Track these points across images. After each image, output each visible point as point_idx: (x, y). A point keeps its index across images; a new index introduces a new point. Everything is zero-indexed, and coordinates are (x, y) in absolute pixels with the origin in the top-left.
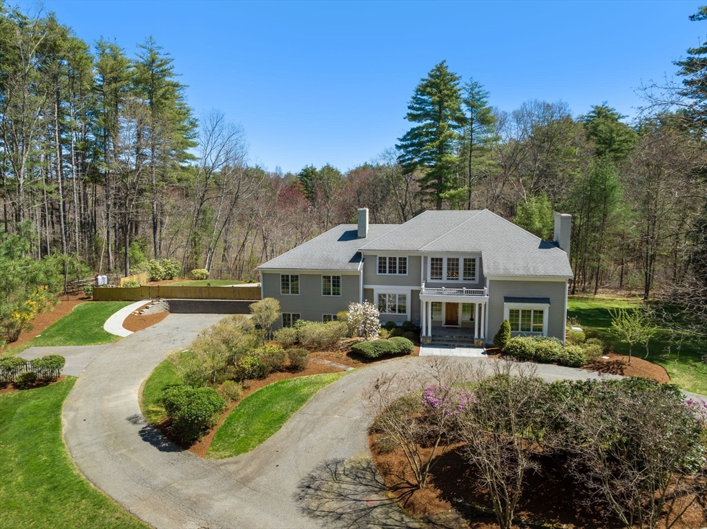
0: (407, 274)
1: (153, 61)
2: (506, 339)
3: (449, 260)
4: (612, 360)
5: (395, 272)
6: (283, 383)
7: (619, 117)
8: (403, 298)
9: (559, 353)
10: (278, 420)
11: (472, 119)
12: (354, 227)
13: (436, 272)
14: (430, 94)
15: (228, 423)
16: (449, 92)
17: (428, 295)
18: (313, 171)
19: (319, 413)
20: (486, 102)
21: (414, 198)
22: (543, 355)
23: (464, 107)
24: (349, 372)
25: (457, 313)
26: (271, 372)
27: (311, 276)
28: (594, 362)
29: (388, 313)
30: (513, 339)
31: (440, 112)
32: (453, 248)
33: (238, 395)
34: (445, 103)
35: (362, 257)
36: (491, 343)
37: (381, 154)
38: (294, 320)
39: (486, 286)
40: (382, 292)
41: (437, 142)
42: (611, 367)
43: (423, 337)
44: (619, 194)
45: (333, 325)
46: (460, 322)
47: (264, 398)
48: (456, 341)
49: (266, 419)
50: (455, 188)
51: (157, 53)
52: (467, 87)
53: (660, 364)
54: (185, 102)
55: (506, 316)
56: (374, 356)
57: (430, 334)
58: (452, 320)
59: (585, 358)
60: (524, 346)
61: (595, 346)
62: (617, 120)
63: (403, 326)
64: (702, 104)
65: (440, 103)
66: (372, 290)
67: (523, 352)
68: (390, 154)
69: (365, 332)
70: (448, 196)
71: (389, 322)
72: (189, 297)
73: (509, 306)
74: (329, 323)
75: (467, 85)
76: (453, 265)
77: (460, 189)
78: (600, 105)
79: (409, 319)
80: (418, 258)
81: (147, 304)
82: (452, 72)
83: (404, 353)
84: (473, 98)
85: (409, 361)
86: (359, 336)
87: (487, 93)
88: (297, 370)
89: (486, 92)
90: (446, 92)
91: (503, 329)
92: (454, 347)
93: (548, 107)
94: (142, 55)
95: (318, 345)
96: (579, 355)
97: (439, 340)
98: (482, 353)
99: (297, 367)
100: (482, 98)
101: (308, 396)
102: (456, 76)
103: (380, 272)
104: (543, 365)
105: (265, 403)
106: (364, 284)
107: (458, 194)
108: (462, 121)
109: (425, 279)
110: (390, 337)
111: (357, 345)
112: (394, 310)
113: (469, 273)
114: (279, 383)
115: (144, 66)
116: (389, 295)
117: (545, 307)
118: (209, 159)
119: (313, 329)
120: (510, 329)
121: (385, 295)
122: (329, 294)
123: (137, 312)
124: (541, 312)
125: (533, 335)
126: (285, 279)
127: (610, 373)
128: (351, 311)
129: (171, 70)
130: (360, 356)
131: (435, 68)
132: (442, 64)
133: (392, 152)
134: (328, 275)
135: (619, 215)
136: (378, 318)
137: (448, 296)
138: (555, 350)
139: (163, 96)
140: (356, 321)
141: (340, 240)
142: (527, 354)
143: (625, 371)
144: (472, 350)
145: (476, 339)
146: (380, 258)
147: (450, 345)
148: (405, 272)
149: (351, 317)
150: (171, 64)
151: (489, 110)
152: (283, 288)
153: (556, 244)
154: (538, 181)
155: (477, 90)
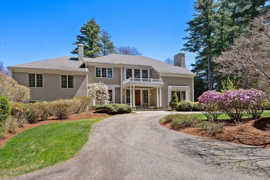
0: (113, 78)
3: (135, 70)
5: (106, 77)
11: (104, 47)
17: (133, 82)
20: (110, 40)
25: (140, 99)
32: (137, 64)
35: (86, 67)
46: (141, 104)
55: (170, 95)
56: (115, 111)
76: (137, 73)
80: (119, 69)
89: (110, 36)
100: (108, 38)
102: (99, 26)
103: (97, 76)
109: (123, 80)
117: (186, 90)
122: (66, 87)
126: (32, 76)
131: (90, 20)
132: (93, 19)
134: (65, 74)
145: (158, 107)
146: (97, 68)
152: (30, 83)
155: (106, 35)
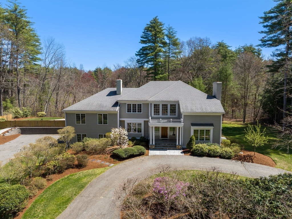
0: (142, 113)
1: (16, 10)
2: (193, 145)
3: (163, 105)
4: (245, 154)
5: (136, 112)
6: (72, 176)
7: (228, 47)
8: (140, 124)
9: (220, 152)
10: (66, 202)
11: (169, 44)
12: (115, 89)
13: (157, 111)
14: (151, 31)
15: (33, 206)
16: (159, 30)
17: (153, 123)
18: (100, 69)
19: (92, 195)
20: (175, 36)
21: (144, 78)
22: (212, 153)
23: (165, 37)
24: (111, 167)
25: (167, 132)
26: (66, 169)
27: (92, 114)
28: (237, 156)
29: (132, 132)
30: (197, 145)
31: (155, 40)
32: (165, 99)
33: (43, 186)
34: (158, 35)
35: (119, 104)
36: (185, 147)
37: (129, 59)
38: (83, 138)
39: (182, 118)
40: (129, 122)
41: (154, 53)
42: (246, 158)
43: (151, 145)
44: (232, 77)
45: (104, 140)
46: (168, 136)
47: (59, 186)
48: (167, 147)
49: (58, 202)
50: (162, 74)
51: (18, 6)
52: (167, 29)
53: (268, 155)
54: (36, 32)
55: (192, 133)
56: (125, 157)
57: (154, 143)
58: (164, 136)
59: (233, 154)
60: (203, 149)
61: (237, 148)
62: (227, 48)
63: (140, 139)
64: (268, 37)
65: (155, 35)
66: (124, 121)
67: (202, 152)
68: (133, 59)
69: (120, 144)
70: (159, 78)
71: (133, 137)
72: (31, 126)
73: (193, 128)
74: (101, 139)
75: (167, 28)
76: (165, 108)
77: (165, 74)
78: (221, 42)
79: (143, 135)
80: (147, 104)
81: (8, 130)
82: (160, 21)
83: (141, 154)
84: (170, 34)
85: (143, 159)
86: (117, 145)
87: (176, 32)
88: (81, 167)
90: (158, 30)
91: (191, 140)
92: (166, 150)
93: (201, 40)
94: (10, 6)
95: (94, 152)
96: (230, 152)
97: (159, 146)
98: (181, 153)
99: (82, 165)
100: (174, 34)
101: (86, 183)
102: (163, 23)
103: (128, 111)
104: (213, 158)
105: (60, 190)
106: (120, 118)
107: (164, 77)
108: (165, 44)
109: (151, 115)
110: (134, 145)
111: (116, 151)
112: (135, 130)
113: (173, 112)
114: (70, 176)
115: (11, 11)
116: (133, 124)
117: (211, 128)
118: (47, 60)
119: (93, 142)
120: (195, 140)
121: (131, 124)
122: (101, 123)
123: (2, 134)
124: (209, 131)
125: (206, 142)
126: (78, 116)
127: (246, 161)
128: (113, 133)
129: (25, 15)
130: (117, 157)
131: (153, 19)
132: (156, 18)
133: (134, 58)
134: (101, 113)
135: (232, 87)
136: (127, 136)
137: (163, 123)
138: (217, 151)
139: (21, 27)
140: (115, 138)
141: (107, 96)
142: (204, 153)
143: (253, 160)
144: (176, 151)
145: (177, 145)
146: (128, 105)
147: (164, 149)
148: (141, 112)
149: (112, 136)
150: (25, 11)
151: (177, 39)
152: (77, 121)
153: (214, 97)
154: (197, 72)
155: (171, 30)
